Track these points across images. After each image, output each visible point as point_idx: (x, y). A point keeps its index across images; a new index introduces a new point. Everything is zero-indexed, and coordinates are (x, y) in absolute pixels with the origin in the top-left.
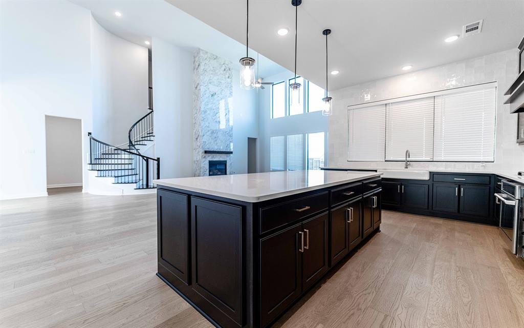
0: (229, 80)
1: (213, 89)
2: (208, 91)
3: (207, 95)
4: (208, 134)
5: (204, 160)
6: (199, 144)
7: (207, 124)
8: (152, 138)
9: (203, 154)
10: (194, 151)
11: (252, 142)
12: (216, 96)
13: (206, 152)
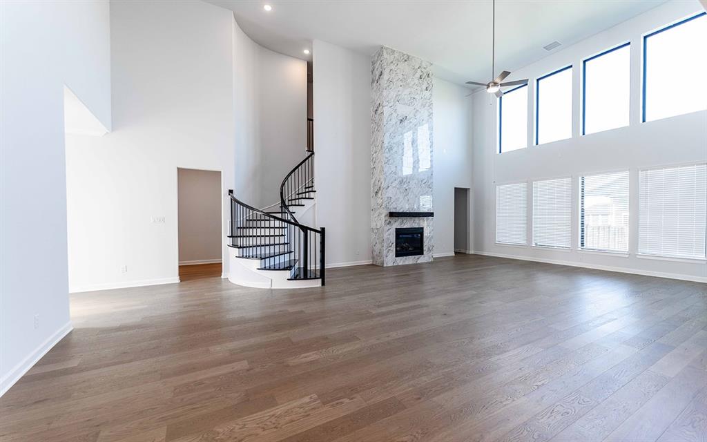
0: (428, 93)
1: (402, 110)
2: (395, 115)
3: (394, 121)
4: (394, 185)
5: (388, 227)
6: (380, 201)
7: (393, 169)
8: (312, 195)
9: (387, 218)
10: (372, 212)
11: (461, 194)
12: (406, 122)
13: (392, 215)
